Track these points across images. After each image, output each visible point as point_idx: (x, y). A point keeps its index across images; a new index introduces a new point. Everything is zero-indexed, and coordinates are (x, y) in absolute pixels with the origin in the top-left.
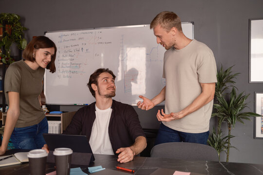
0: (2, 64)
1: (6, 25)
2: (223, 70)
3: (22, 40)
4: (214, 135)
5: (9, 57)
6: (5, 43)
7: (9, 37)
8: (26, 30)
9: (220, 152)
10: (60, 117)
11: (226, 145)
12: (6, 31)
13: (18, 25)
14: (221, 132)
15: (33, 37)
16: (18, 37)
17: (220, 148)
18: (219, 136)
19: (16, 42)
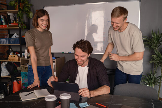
0: (19, 28)
1: (20, 3)
2: (159, 33)
3: (30, 13)
4: (152, 75)
5: (23, 23)
6: (20, 15)
7: (22, 11)
8: (32, 6)
9: (154, 85)
10: (55, 61)
11: (159, 81)
12: (21, 8)
13: (27, 3)
14: (156, 73)
15: (37, 10)
16: (28, 11)
17: (155, 83)
18: (154, 75)
19: (26, 14)
